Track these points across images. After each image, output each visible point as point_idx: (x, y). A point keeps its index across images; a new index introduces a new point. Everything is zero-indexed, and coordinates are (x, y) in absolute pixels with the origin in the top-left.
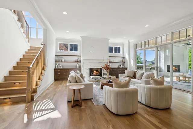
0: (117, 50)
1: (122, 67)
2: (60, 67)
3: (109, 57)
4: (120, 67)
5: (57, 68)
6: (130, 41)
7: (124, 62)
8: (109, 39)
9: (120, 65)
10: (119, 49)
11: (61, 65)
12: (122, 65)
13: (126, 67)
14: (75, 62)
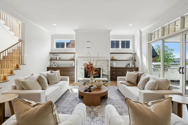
0: (126, 44)
1: (131, 66)
2: (55, 65)
3: (111, 53)
4: (128, 66)
5: (51, 66)
6: (142, 31)
7: (134, 60)
8: (110, 31)
9: (129, 65)
10: (128, 43)
11: (55, 64)
12: (131, 64)
13: (137, 66)
14: (71, 60)
